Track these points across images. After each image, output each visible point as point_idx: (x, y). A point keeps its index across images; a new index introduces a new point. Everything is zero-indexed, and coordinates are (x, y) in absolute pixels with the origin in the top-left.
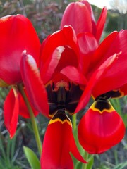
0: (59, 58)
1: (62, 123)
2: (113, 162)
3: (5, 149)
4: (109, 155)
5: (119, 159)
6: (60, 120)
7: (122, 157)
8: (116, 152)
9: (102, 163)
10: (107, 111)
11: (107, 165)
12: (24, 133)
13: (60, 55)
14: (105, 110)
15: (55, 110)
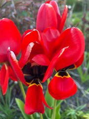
0: (30, 51)
1: (37, 86)
2: (76, 105)
3: (4, 98)
4: (73, 100)
5: (80, 103)
6: (35, 84)
7: (82, 102)
8: (78, 98)
9: (68, 106)
10: (66, 77)
11: (71, 107)
12: (17, 87)
13: (31, 49)
14: (64, 76)
15: (32, 80)
